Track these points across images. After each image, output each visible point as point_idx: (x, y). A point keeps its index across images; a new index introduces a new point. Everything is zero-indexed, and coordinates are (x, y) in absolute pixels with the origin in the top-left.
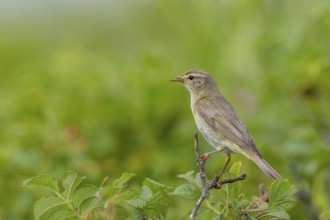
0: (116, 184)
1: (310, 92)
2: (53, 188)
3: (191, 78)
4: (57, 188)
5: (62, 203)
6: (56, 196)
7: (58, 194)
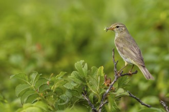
0: (57, 77)
1: (160, 28)
2: (25, 79)
3: (118, 27)
4: (27, 79)
5: (30, 87)
6: (27, 83)
7: (28, 82)
